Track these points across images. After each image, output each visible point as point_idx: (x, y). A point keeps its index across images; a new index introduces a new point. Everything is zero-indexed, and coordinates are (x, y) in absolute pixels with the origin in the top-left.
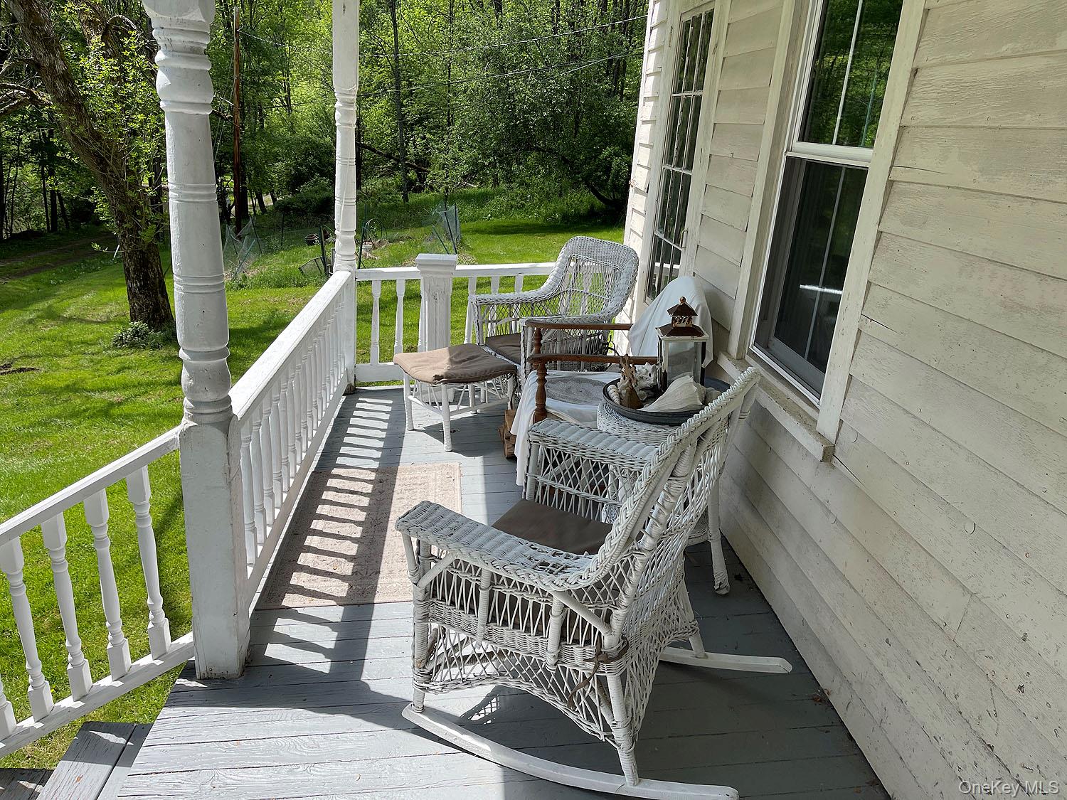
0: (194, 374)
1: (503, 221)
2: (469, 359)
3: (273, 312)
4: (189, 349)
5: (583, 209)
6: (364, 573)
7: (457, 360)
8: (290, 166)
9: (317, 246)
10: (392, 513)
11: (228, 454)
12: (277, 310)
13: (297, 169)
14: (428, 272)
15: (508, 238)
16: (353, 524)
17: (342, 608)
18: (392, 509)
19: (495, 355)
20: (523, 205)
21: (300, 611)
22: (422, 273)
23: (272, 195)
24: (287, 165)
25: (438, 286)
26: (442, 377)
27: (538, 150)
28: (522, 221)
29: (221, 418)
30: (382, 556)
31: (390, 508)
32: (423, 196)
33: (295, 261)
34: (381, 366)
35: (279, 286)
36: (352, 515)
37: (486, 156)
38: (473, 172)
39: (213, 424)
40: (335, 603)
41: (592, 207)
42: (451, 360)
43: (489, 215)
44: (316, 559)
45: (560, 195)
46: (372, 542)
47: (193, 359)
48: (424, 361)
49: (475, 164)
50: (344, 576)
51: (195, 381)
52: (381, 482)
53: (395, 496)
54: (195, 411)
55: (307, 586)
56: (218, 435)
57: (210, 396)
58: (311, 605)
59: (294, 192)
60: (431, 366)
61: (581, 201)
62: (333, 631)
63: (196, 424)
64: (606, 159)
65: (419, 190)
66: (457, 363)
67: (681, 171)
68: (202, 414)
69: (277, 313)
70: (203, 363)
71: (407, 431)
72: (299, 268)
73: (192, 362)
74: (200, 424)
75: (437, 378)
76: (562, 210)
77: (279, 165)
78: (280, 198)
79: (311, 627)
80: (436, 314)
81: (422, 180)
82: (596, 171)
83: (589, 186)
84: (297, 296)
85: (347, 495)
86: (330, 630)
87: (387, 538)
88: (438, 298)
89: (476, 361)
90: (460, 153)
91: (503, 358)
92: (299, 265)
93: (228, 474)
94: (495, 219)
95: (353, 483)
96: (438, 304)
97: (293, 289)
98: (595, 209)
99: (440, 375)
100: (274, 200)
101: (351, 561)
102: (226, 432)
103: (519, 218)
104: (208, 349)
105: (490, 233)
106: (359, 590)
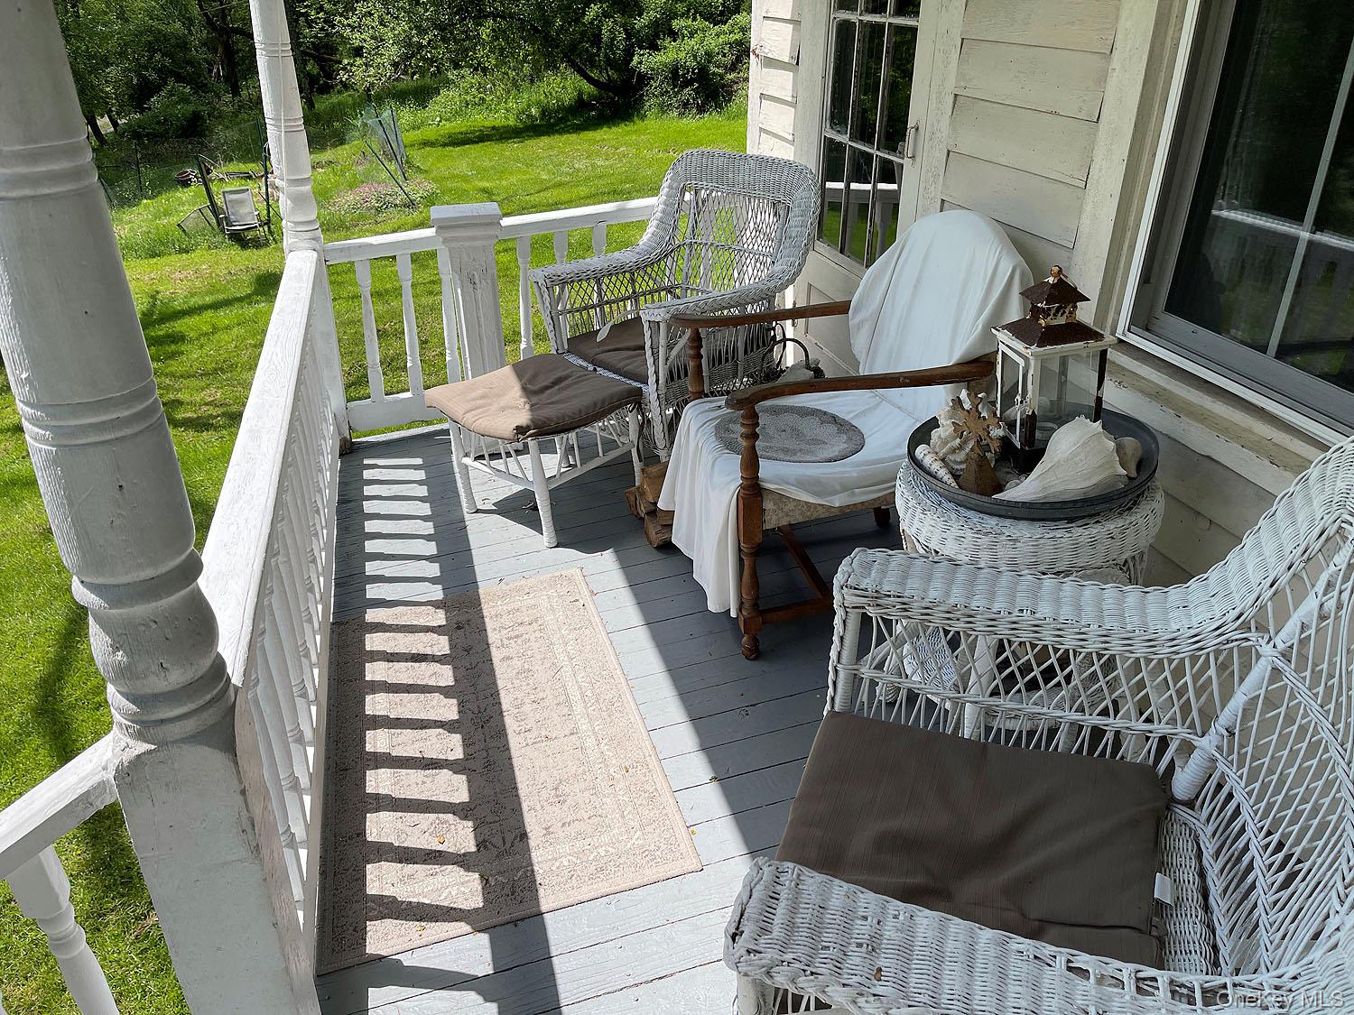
0: (121, 636)
1: (458, 126)
2: (555, 383)
3: (152, 297)
4: (100, 581)
5: (568, 98)
6: (497, 840)
7: (536, 388)
8: (130, 70)
9: (196, 189)
10: (502, 694)
11: (243, 792)
12: (158, 292)
13: (140, 76)
14: (455, 239)
15: (473, 150)
16: (441, 730)
17: (484, 939)
18: (500, 684)
19: (595, 370)
20: (483, 99)
21: (407, 960)
22: (445, 241)
23: (110, 118)
24: (125, 70)
25: (474, 260)
26: (528, 428)
27: (495, 16)
28: (487, 124)
29: (210, 717)
30: (517, 796)
31: (495, 683)
32: (334, 99)
33: (167, 214)
34: (389, 402)
35: (154, 255)
36: (433, 707)
37: (422, 31)
38: (406, 57)
39: (194, 738)
40: (468, 928)
41: (580, 94)
42: (524, 389)
43: (438, 119)
44: (399, 825)
45: (532, 81)
46: (488, 765)
47: (114, 603)
48: (483, 397)
49: (409, 45)
50: (464, 855)
51: (129, 653)
52: (459, 628)
53: (496, 655)
54: (144, 718)
55: (404, 893)
56: (212, 759)
57: (177, 677)
58: (424, 941)
59: (142, 110)
60: (496, 406)
61: (564, 88)
62: (486, 1000)
63: (153, 747)
64: (592, 23)
65: (326, 89)
66: (536, 393)
67: (883, 20)
68: (162, 721)
69: (160, 296)
70: (141, 610)
71: (467, 517)
72: (179, 225)
73: (114, 611)
74: (162, 744)
75: (521, 430)
76: (538, 103)
77: (113, 71)
78: (123, 121)
79: (441, 999)
80: (477, 308)
81: (330, 75)
82: (580, 42)
83: (573, 65)
84: (184, 268)
85: (410, 664)
86: (480, 999)
87: (514, 752)
88: (477, 282)
89: (569, 386)
90: (382, 30)
91: (614, 376)
92: (175, 219)
93: (249, 830)
94: (448, 125)
95: (410, 637)
96: (479, 291)
97: (174, 258)
98: (585, 97)
99: (524, 425)
100: (115, 124)
101: (465, 818)
102: (229, 746)
103: (481, 119)
104: (149, 573)
105: (445, 145)
106: (503, 886)
